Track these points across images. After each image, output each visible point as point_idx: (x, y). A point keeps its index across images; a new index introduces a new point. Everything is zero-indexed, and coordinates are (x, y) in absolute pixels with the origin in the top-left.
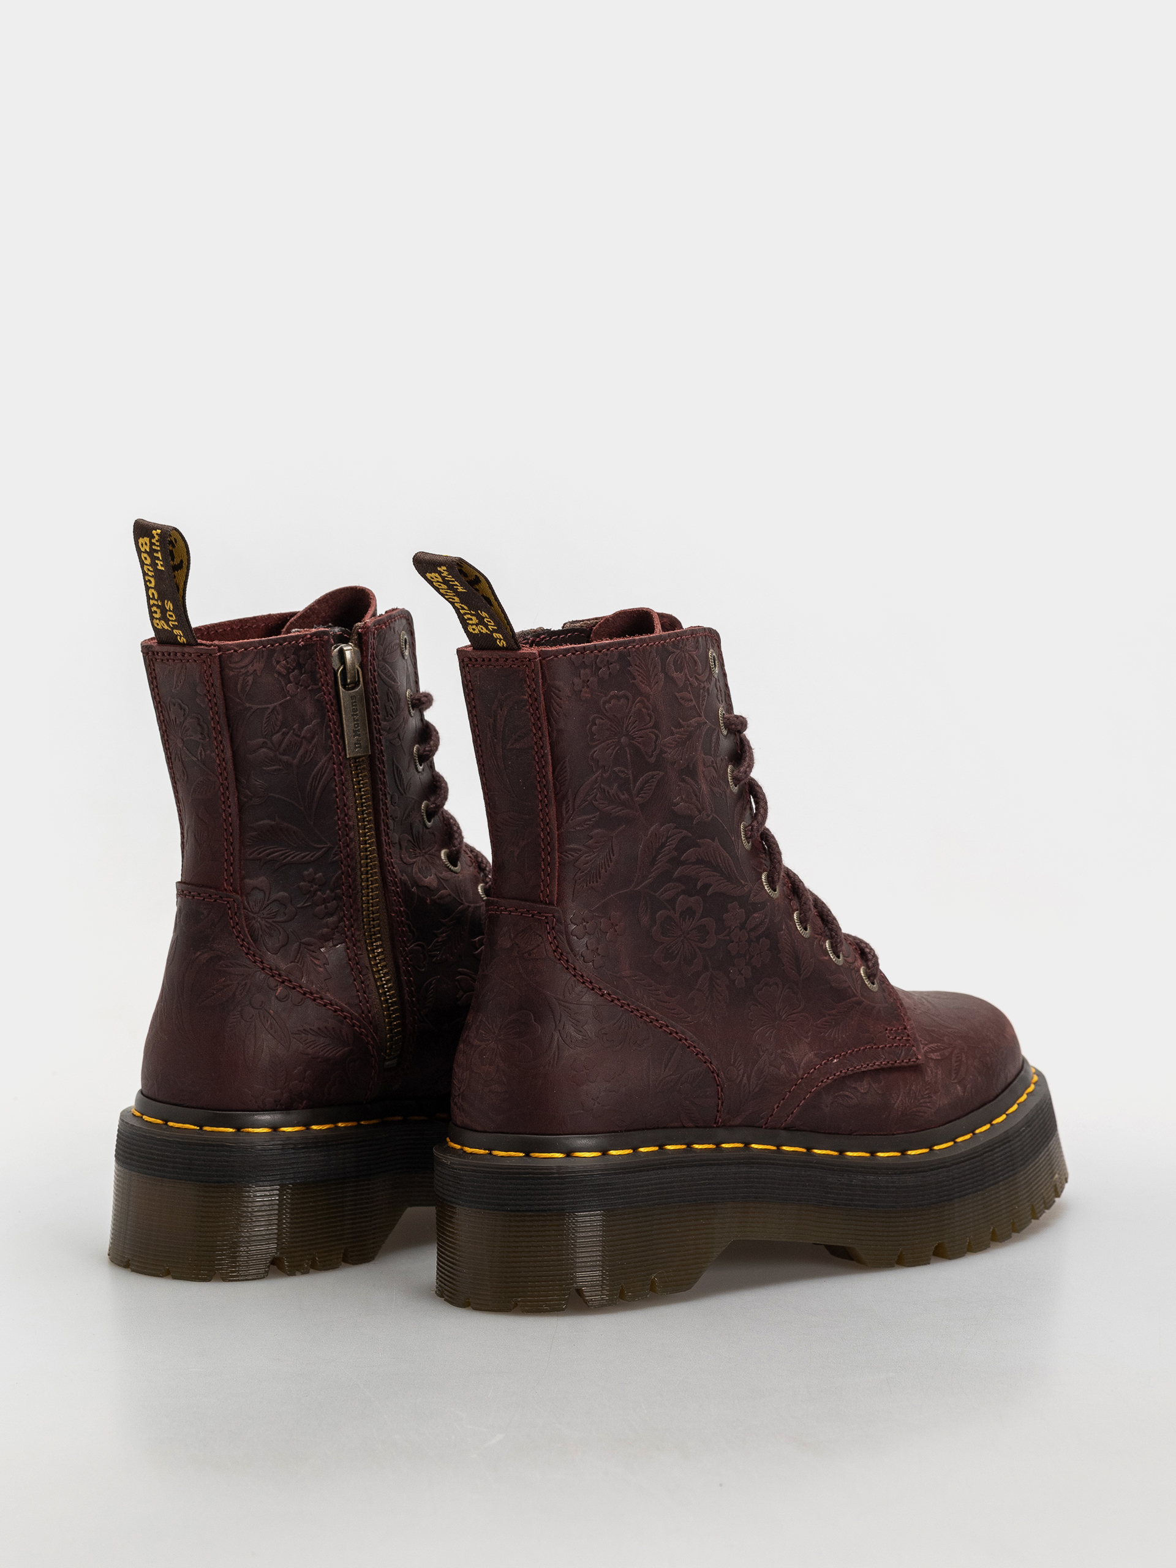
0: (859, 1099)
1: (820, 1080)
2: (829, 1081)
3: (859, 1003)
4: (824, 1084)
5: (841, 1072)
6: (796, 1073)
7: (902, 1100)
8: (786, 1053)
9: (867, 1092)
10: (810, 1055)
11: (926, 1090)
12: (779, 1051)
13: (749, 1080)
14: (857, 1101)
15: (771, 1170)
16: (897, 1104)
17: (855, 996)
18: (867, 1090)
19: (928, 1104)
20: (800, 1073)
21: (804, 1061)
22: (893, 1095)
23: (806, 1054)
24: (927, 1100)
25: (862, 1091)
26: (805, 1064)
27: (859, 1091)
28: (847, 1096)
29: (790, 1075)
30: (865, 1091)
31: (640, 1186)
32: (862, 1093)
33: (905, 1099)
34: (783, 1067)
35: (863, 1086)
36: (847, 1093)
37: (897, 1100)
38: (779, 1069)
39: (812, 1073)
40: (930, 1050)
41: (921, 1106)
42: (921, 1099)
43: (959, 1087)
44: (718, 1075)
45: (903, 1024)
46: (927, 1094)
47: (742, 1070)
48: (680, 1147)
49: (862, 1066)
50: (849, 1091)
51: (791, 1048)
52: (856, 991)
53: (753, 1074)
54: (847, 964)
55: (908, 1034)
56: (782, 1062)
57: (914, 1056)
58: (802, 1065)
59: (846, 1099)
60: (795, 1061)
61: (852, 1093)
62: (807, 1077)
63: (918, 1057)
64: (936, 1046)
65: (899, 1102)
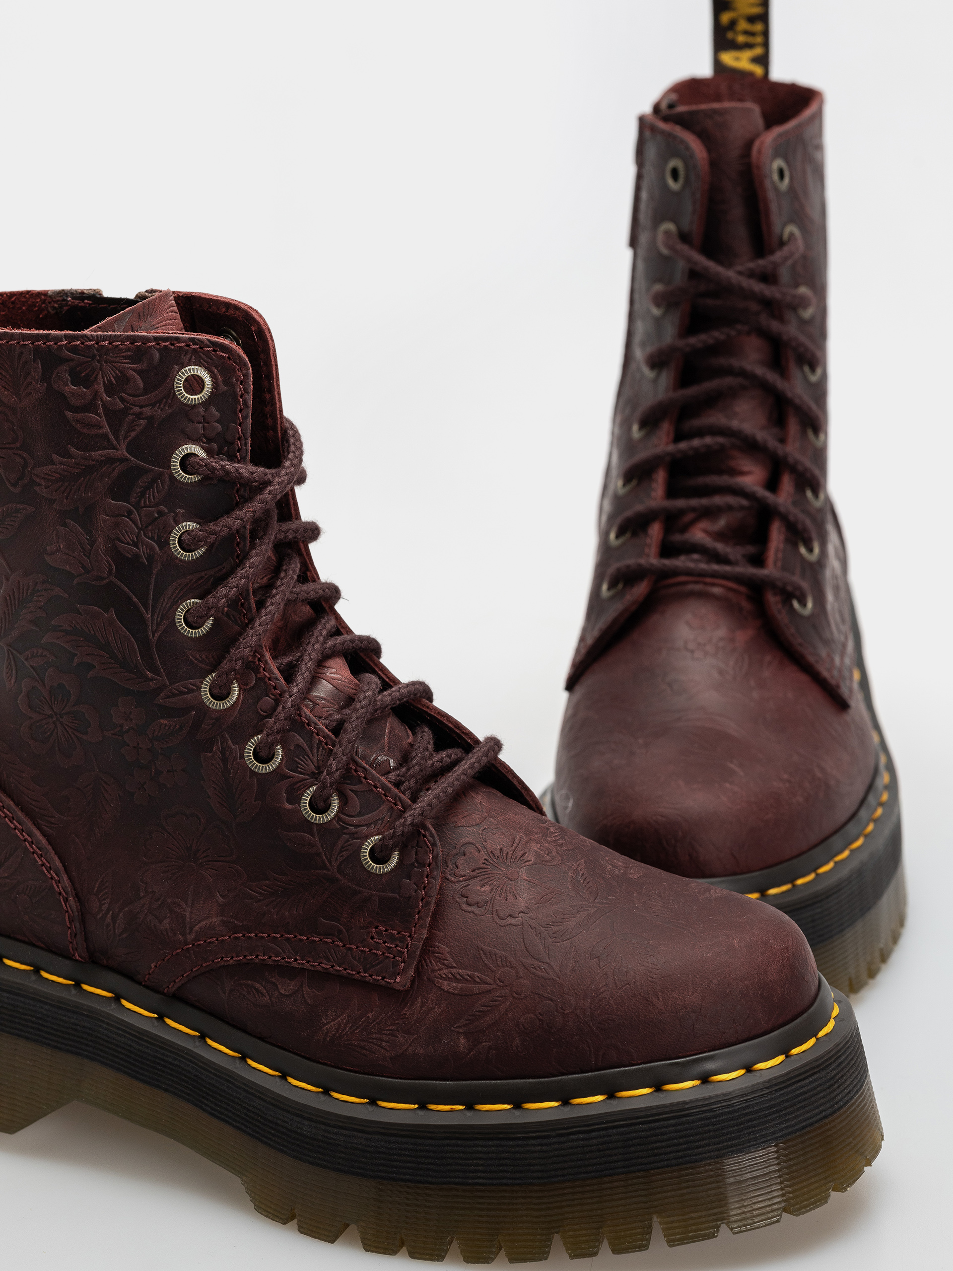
0: (273, 999)
1: (221, 956)
2: (231, 962)
3: (332, 880)
4: (222, 963)
5: (257, 956)
6: (184, 934)
7: (340, 1025)
8: (179, 905)
9: (291, 995)
10: (214, 920)
11: (392, 1024)
12: (170, 900)
13: (114, 920)
14: (269, 1002)
16: (328, 1026)
17: (324, 867)
18: (291, 992)
19: (384, 1044)
20: (190, 937)
21: (200, 925)
22: (329, 1013)
23: (208, 917)
24: (385, 1038)
25: (282, 991)
26: (201, 928)
27: (278, 989)
28: (257, 990)
29: (176, 934)
30: (287, 993)
32: (281, 994)
33: (346, 1025)
34: (166, 922)
35: (287, 987)
36: (257, 985)
37: (333, 1020)
38: (161, 922)
39: (210, 943)
40: (450, 976)
41: (370, 1043)
42: (376, 1033)
43: (462, 1040)
44: (66, 900)
45: (411, 930)
46: (390, 1030)
47: (107, 905)
48: (23, 967)
49: (296, 960)
50: (261, 984)
51: (189, 902)
52: (330, 862)
53: (121, 915)
54: (340, 825)
55: (407, 945)
56: (168, 915)
57: (394, 975)
58: (197, 928)
59: (254, 991)
60: (188, 920)
61: (265, 988)
62: (200, 945)
63: (398, 980)
64: (468, 975)
65: (334, 1025)
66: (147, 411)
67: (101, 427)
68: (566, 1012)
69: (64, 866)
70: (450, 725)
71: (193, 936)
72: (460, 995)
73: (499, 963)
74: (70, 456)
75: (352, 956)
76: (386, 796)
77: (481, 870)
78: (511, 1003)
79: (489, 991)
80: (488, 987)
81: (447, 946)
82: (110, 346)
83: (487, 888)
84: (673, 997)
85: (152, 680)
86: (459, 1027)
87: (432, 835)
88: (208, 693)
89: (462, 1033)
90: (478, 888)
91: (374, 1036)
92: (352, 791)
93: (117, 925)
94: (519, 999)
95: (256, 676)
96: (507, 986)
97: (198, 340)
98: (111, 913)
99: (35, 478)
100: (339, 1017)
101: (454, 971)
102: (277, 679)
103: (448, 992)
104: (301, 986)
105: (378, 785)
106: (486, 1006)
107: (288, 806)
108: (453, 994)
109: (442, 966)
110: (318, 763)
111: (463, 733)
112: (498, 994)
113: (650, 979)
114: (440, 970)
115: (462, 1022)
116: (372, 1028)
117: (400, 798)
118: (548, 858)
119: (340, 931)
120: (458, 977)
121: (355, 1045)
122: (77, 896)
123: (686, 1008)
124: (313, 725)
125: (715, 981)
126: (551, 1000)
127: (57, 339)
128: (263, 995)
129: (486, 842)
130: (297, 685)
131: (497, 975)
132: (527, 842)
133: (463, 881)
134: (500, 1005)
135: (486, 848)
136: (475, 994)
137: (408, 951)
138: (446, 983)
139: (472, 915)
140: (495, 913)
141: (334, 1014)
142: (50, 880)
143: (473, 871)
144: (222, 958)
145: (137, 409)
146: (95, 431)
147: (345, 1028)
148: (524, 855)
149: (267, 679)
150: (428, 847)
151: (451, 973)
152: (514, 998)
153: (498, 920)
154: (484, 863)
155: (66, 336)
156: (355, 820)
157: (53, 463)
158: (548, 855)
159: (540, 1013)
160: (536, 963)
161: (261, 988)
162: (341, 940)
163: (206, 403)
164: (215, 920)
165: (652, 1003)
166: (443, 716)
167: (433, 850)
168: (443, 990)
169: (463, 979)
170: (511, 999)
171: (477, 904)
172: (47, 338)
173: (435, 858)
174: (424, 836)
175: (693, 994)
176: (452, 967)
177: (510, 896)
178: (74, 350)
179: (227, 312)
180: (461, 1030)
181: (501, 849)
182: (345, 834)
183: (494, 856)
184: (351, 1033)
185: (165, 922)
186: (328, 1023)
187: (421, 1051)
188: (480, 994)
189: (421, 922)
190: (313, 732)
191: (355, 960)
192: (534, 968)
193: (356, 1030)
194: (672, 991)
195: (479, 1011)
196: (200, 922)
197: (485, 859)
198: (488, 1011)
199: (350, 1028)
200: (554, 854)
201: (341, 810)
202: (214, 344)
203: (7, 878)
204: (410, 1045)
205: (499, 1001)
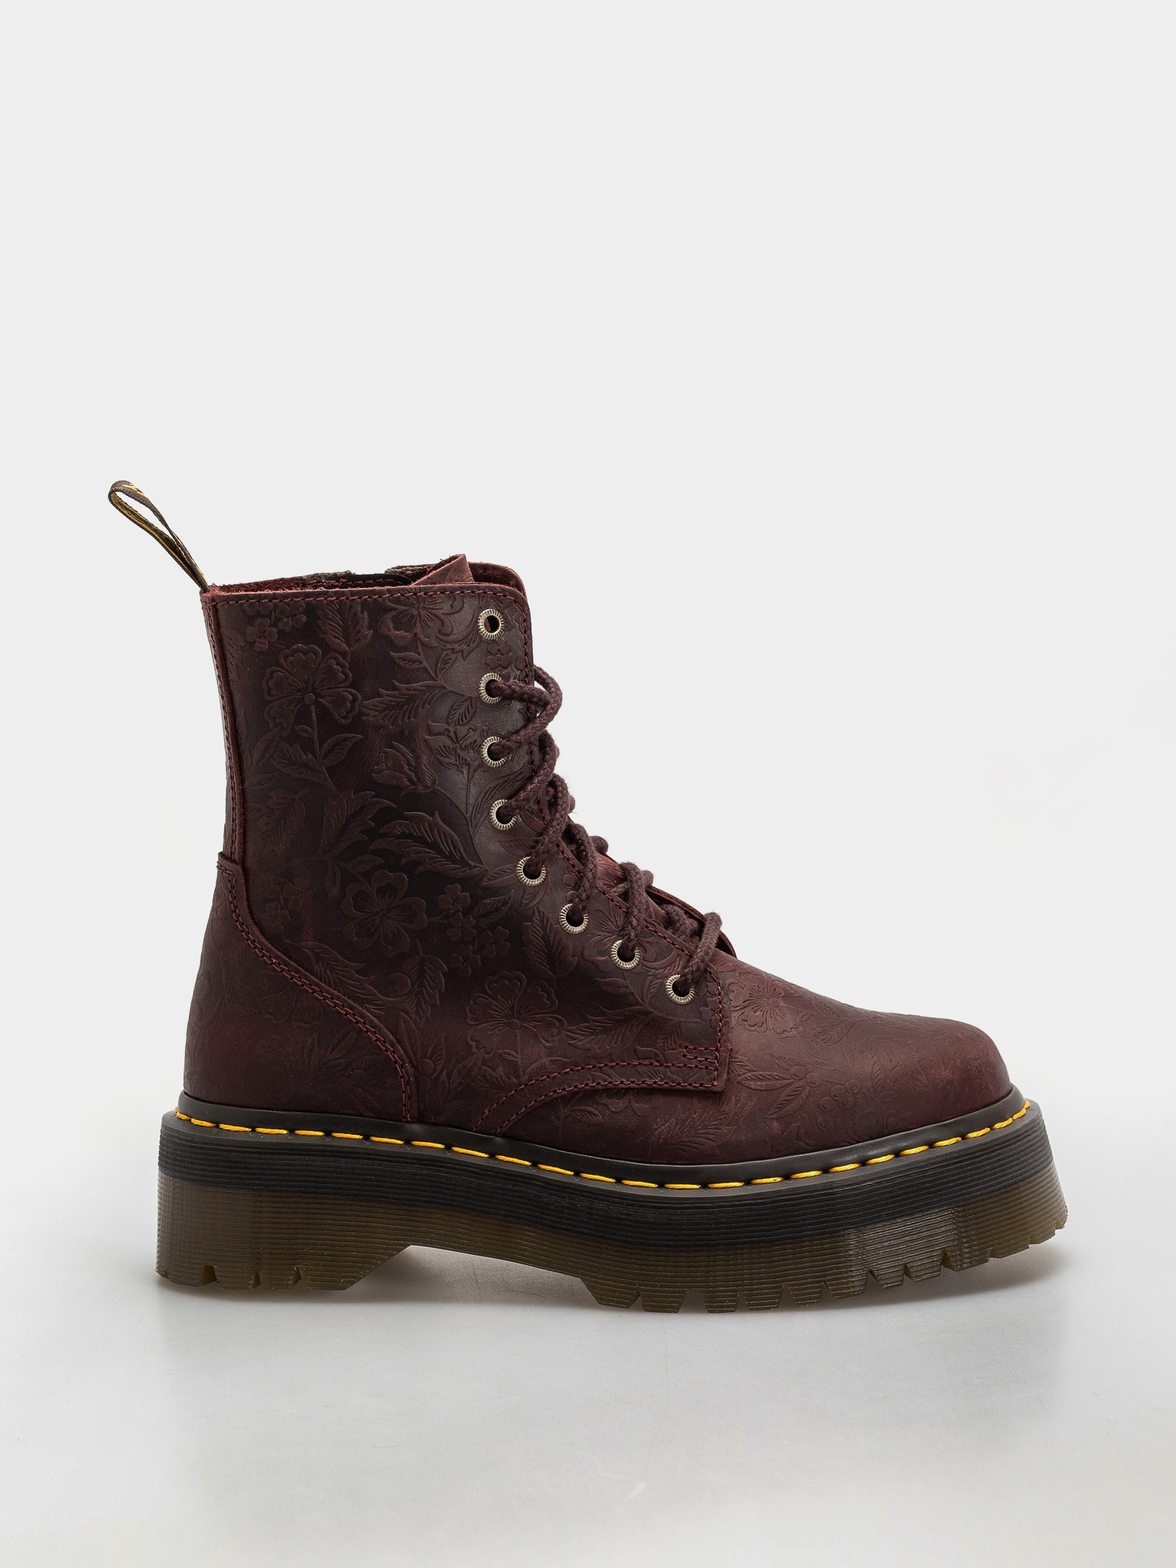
0: (606, 1117)
1: (553, 1089)
2: (564, 1093)
3: (646, 1013)
4: (555, 1095)
5: (586, 1085)
6: (518, 1077)
7: (670, 1127)
8: (510, 1054)
9: (623, 1111)
11: (715, 1120)
12: (500, 1051)
13: (449, 1076)
14: (602, 1120)
15: (464, 1178)
16: (659, 1130)
17: (638, 1003)
18: (621, 1108)
19: (711, 1137)
20: (523, 1079)
21: (532, 1067)
22: (659, 1120)
23: (538, 1060)
24: (711, 1132)
25: (613, 1110)
26: (532, 1070)
27: (609, 1108)
28: (589, 1112)
29: (509, 1079)
30: (618, 1110)
31: (279, 1170)
32: (612, 1112)
33: (675, 1126)
34: (501, 1069)
35: (617, 1105)
36: (590, 1109)
37: (663, 1125)
38: (495, 1070)
39: (542, 1080)
40: (754, 1077)
41: (698, 1137)
42: (702, 1129)
43: (775, 1124)
44: (402, 1067)
45: (718, 1045)
46: (715, 1125)
47: (441, 1065)
49: (621, 1082)
50: (593, 1107)
51: (519, 1050)
52: (642, 999)
53: (455, 1071)
54: (643, 969)
55: (716, 1057)
56: (501, 1064)
57: (710, 1081)
58: (528, 1070)
59: (588, 1114)
60: (520, 1065)
61: (596, 1109)
62: (533, 1084)
63: (715, 1084)
64: (768, 1075)
65: (665, 1128)
66: (457, 647)
67: (421, 663)
68: (855, 1092)
69: (396, 1039)
71: (526, 1077)
72: (766, 1091)
73: (790, 1063)
74: (395, 688)
75: (670, 1072)
76: (674, 945)
77: (749, 1002)
78: (809, 1090)
79: (790, 1084)
80: (788, 1081)
81: (746, 1056)
82: (426, 596)
83: (759, 1013)
84: (932, 1074)
85: (475, 867)
86: (771, 1115)
88: (523, 873)
89: (774, 1119)
90: (752, 1014)
91: (700, 1131)
92: (647, 942)
93: (451, 1081)
94: (815, 1087)
96: (802, 1079)
97: (493, 587)
98: (445, 1071)
99: (364, 709)
100: (668, 1121)
101: (755, 1073)
102: (574, 859)
103: (755, 1089)
104: (630, 1102)
106: (790, 1096)
107: (600, 958)
108: (760, 1090)
109: (745, 1071)
110: (617, 924)
111: (690, 909)
112: (797, 1085)
114: (744, 1074)
115: (773, 1110)
116: (698, 1126)
119: (656, 1054)
120: (761, 1077)
121: (686, 1142)
122: (412, 1062)
123: (943, 1081)
125: (958, 1060)
126: (841, 1085)
127: (380, 594)
128: (595, 1116)
131: (792, 1072)
133: (739, 1010)
134: (801, 1093)
136: (778, 1088)
137: (718, 1061)
138: (752, 1083)
139: (755, 1033)
140: (772, 1029)
141: (663, 1120)
142: (385, 1052)
143: (745, 1002)
144: (555, 1091)
145: (449, 646)
146: (416, 666)
147: (675, 1129)
148: (775, 990)
149: (566, 860)
151: (754, 1075)
152: (810, 1086)
153: (776, 1034)
154: (750, 996)
155: (389, 590)
156: (655, 964)
157: (379, 695)
159: (834, 1095)
160: (820, 1059)
161: (594, 1110)
162: (658, 1061)
164: (545, 1061)
165: (918, 1079)
168: (751, 1088)
169: (765, 1078)
170: (808, 1088)
171: (755, 1026)
172: (374, 592)
173: (723, 988)
174: (710, 973)
175: (945, 1071)
176: (754, 1071)
177: (778, 1017)
178: (397, 601)
179: (484, 572)
180: (773, 1117)
181: (758, 986)
182: (650, 975)
184: (680, 1132)
185: (498, 1070)
186: (659, 1128)
187: (743, 1138)
188: (782, 1087)
189: (725, 1037)
190: (609, 899)
191: (674, 1074)
193: (684, 1129)
194: (930, 1069)
195: (785, 1100)
196: (531, 1064)
198: (793, 1099)
199: (680, 1129)
201: (642, 958)
202: (503, 590)
203: (340, 1058)
204: (733, 1134)
205: (799, 1090)
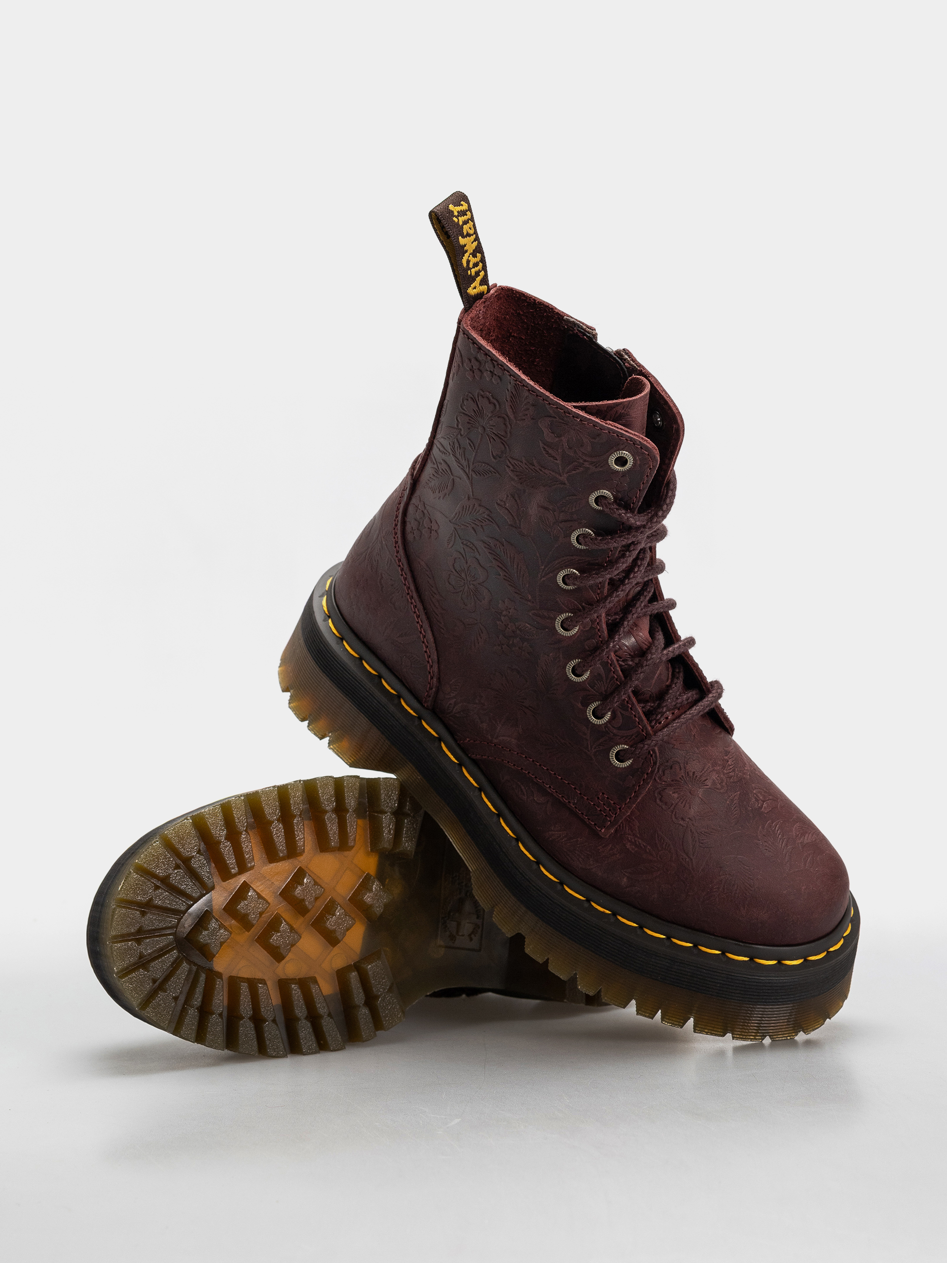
0: (528, 799)
2: (513, 767)
5: (529, 773)
7: (560, 836)
8: (495, 720)
9: (539, 804)
11: (589, 851)
12: (491, 714)
16: (553, 833)
18: (540, 802)
20: (495, 740)
23: (510, 737)
24: (582, 856)
26: (503, 740)
28: (521, 789)
33: (564, 837)
34: (485, 724)
37: (557, 831)
39: (505, 750)
40: (633, 841)
41: (573, 854)
43: (625, 880)
44: (432, 678)
45: (622, 806)
46: (588, 854)
47: (454, 695)
48: (392, 691)
49: (550, 787)
52: (591, 747)
53: (460, 705)
54: (605, 729)
55: (616, 813)
57: (601, 827)
58: (501, 738)
60: (498, 731)
62: (499, 748)
63: (603, 831)
64: (643, 845)
65: (557, 834)
66: (587, 465)
69: (438, 659)
70: (697, 674)
71: (497, 741)
72: (634, 855)
73: (664, 846)
74: (532, 464)
75: (582, 802)
76: (639, 724)
77: (677, 782)
78: (661, 873)
79: (652, 861)
80: (652, 858)
81: (639, 822)
82: (580, 422)
83: (676, 795)
86: (625, 872)
87: (656, 756)
88: (560, 623)
89: (627, 876)
90: (671, 793)
91: (577, 852)
92: (620, 713)
93: (456, 707)
94: (666, 874)
95: (592, 625)
96: (663, 862)
97: (635, 439)
98: (455, 699)
100: (562, 831)
101: (636, 839)
102: (603, 632)
103: (628, 849)
104: (547, 803)
105: (637, 716)
106: (646, 869)
107: (580, 705)
108: (630, 852)
109: (631, 833)
110: (607, 688)
112: (656, 865)
113: (744, 895)
114: (629, 834)
116: (577, 847)
117: (646, 729)
118: (719, 786)
120: (637, 843)
121: (564, 851)
122: (439, 679)
124: (613, 666)
127: (551, 402)
128: (524, 794)
129: (687, 764)
130: (613, 642)
131: (660, 853)
132: (711, 771)
133: (664, 784)
134: (654, 872)
135: (685, 768)
136: (643, 859)
137: (615, 817)
140: (674, 813)
141: (559, 828)
142: (427, 662)
143: (672, 781)
144: (508, 762)
145: (581, 461)
146: (552, 459)
147: (562, 839)
148: (706, 780)
149: (597, 630)
150: (651, 763)
151: (634, 839)
152: (664, 871)
153: (674, 819)
154: (680, 778)
156: (615, 731)
158: (720, 784)
159: (674, 887)
160: (685, 856)
161: (524, 790)
162: (580, 790)
163: (624, 474)
164: (514, 741)
166: (694, 666)
167: (653, 766)
169: (639, 846)
170: (662, 871)
171: (666, 804)
172: (547, 398)
173: (652, 772)
174: (651, 756)
176: (636, 836)
177: (687, 805)
180: (627, 874)
181: (694, 772)
182: (606, 736)
183: (688, 775)
184: (564, 843)
186: (554, 831)
187: (600, 874)
188: (646, 860)
189: (629, 805)
190: (611, 670)
192: (683, 859)
193: (568, 843)
197: (682, 776)
198: (647, 872)
199: (565, 841)
200: (724, 784)
201: (609, 721)
205: (655, 869)
